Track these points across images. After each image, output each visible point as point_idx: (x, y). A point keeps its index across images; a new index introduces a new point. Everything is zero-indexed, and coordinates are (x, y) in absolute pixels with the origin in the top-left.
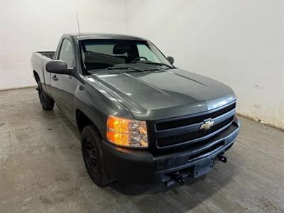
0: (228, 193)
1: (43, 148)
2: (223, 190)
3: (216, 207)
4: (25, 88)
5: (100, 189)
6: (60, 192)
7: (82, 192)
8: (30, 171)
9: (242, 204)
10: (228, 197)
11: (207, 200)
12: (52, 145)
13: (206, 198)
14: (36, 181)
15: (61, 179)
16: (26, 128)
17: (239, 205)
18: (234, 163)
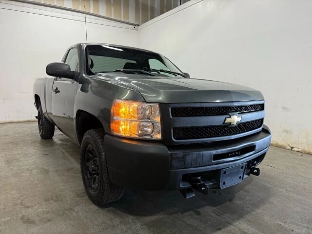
0: (265, 214)
1: (35, 171)
2: (259, 211)
3: (251, 229)
4: (24, 122)
5: (100, 210)
6: (48, 212)
7: (76, 213)
8: (14, 192)
9: (286, 226)
10: (266, 218)
11: (240, 222)
12: (46, 168)
13: (238, 219)
14: (19, 201)
15: (52, 199)
16: (18, 154)
17: (281, 227)
18: (269, 186)
